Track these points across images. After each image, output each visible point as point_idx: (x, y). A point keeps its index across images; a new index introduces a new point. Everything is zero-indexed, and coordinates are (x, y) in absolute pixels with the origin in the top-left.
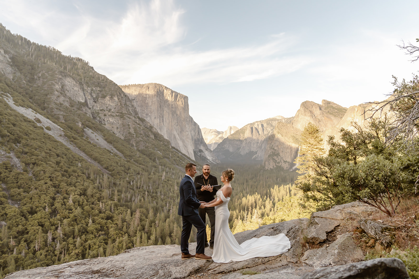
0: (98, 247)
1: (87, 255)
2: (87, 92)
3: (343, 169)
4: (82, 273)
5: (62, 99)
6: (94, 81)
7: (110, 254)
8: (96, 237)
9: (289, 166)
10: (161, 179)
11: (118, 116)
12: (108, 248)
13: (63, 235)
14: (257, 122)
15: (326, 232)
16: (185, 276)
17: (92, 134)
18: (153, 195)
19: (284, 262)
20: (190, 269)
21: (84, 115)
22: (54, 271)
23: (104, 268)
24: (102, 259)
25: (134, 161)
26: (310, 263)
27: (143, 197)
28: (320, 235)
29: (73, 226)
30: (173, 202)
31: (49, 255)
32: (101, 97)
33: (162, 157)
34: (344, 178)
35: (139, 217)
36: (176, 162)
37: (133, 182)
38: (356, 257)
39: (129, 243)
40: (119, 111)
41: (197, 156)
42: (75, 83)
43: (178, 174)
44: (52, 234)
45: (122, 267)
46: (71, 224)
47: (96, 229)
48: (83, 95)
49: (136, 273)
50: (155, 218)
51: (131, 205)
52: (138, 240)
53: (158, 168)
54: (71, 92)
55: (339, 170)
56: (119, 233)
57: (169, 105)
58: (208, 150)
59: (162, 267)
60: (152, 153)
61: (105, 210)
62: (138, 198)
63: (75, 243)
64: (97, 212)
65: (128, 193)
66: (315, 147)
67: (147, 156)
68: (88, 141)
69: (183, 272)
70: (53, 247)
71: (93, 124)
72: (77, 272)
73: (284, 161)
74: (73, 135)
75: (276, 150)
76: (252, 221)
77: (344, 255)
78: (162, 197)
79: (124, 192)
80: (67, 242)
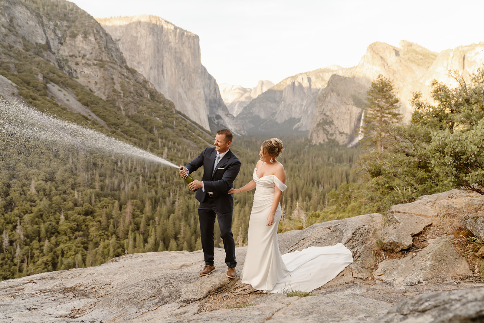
0: (73, 253)
1: (59, 264)
2: (49, 28)
3: (443, 139)
4: (50, 291)
5: (12, 38)
6: (59, 12)
7: (92, 263)
8: (72, 239)
9: (348, 139)
11: (96, 65)
12: (88, 255)
13: (25, 236)
14: (301, 74)
15: (411, 234)
16: (201, 297)
17: (59, 92)
18: (150, 181)
19: (349, 278)
20: (207, 288)
21: (46, 64)
22: (9, 289)
23: (82, 284)
24: (78, 271)
25: (122, 132)
26: (388, 279)
27: (136, 183)
28: (403, 238)
29: (38, 225)
30: (179, 190)
31: (6, 264)
32: (70, 37)
33: (162, 127)
34: (443, 154)
35: (131, 211)
36: (183, 133)
37: (121, 161)
38: (458, 272)
39: (119, 248)
40: (97, 57)
41: (213, 125)
42: (29, 14)
43: (186, 151)
44: (9, 236)
45: (108, 282)
46: (35, 221)
47: (71, 229)
48: (43, 33)
49: (127, 293)
50: (153, 212)
51: (120, 195)
52: (131, 242)
53: (157, 142)
54: (25, 29)
55: (436, 141)
56: (103, 234)
57: (170, 49)
58: (229, 115)
59: (167, 284)
60: (147, 120)
61: (82, 202)
62: (129, 185)
63: (42, 248)
64: (71, 204)
65: (115, 177)
66: (387, 112)
67: (140, 124)
68: (54, 102)
69: (198, 291)
70: (11, 253)
71: (60, 77)
72: (42, 290)
73: (339, 132)
74: (32, 93)
75: (328, 116)
76: (291, 218)
77: (441, 268)
78: (164, 183)
79: (109, 177)
80: (31, 247)
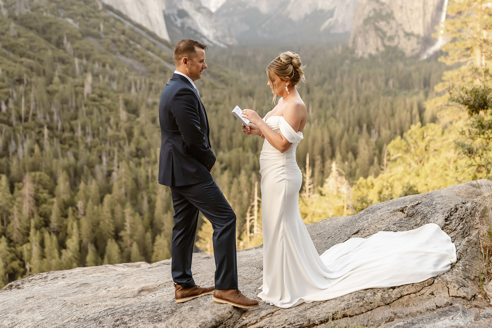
9: (419, 45)
10: (83, 94)
18: (63, 136)
19: (442, 298)
27: (38, 141)
30: (119, 151)
33: (80, 35)
35: (33, 193)
36: (118, 47)
37: (7, 103)
39: (13, 260)
41: (174, 28)
43: (126, 78)
50: (73, 193)
51: (8, 165)
52: (36, 250)
53: (72, 64)
58: (201, 10)
60: (51, 23)
62: (25, 145)
67: (38, 31)
73: (405, 32)
75: (383, 4)
76: (324, 193)
78: (89, 139)
